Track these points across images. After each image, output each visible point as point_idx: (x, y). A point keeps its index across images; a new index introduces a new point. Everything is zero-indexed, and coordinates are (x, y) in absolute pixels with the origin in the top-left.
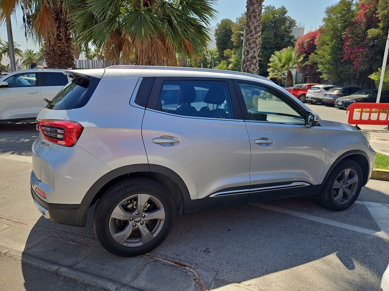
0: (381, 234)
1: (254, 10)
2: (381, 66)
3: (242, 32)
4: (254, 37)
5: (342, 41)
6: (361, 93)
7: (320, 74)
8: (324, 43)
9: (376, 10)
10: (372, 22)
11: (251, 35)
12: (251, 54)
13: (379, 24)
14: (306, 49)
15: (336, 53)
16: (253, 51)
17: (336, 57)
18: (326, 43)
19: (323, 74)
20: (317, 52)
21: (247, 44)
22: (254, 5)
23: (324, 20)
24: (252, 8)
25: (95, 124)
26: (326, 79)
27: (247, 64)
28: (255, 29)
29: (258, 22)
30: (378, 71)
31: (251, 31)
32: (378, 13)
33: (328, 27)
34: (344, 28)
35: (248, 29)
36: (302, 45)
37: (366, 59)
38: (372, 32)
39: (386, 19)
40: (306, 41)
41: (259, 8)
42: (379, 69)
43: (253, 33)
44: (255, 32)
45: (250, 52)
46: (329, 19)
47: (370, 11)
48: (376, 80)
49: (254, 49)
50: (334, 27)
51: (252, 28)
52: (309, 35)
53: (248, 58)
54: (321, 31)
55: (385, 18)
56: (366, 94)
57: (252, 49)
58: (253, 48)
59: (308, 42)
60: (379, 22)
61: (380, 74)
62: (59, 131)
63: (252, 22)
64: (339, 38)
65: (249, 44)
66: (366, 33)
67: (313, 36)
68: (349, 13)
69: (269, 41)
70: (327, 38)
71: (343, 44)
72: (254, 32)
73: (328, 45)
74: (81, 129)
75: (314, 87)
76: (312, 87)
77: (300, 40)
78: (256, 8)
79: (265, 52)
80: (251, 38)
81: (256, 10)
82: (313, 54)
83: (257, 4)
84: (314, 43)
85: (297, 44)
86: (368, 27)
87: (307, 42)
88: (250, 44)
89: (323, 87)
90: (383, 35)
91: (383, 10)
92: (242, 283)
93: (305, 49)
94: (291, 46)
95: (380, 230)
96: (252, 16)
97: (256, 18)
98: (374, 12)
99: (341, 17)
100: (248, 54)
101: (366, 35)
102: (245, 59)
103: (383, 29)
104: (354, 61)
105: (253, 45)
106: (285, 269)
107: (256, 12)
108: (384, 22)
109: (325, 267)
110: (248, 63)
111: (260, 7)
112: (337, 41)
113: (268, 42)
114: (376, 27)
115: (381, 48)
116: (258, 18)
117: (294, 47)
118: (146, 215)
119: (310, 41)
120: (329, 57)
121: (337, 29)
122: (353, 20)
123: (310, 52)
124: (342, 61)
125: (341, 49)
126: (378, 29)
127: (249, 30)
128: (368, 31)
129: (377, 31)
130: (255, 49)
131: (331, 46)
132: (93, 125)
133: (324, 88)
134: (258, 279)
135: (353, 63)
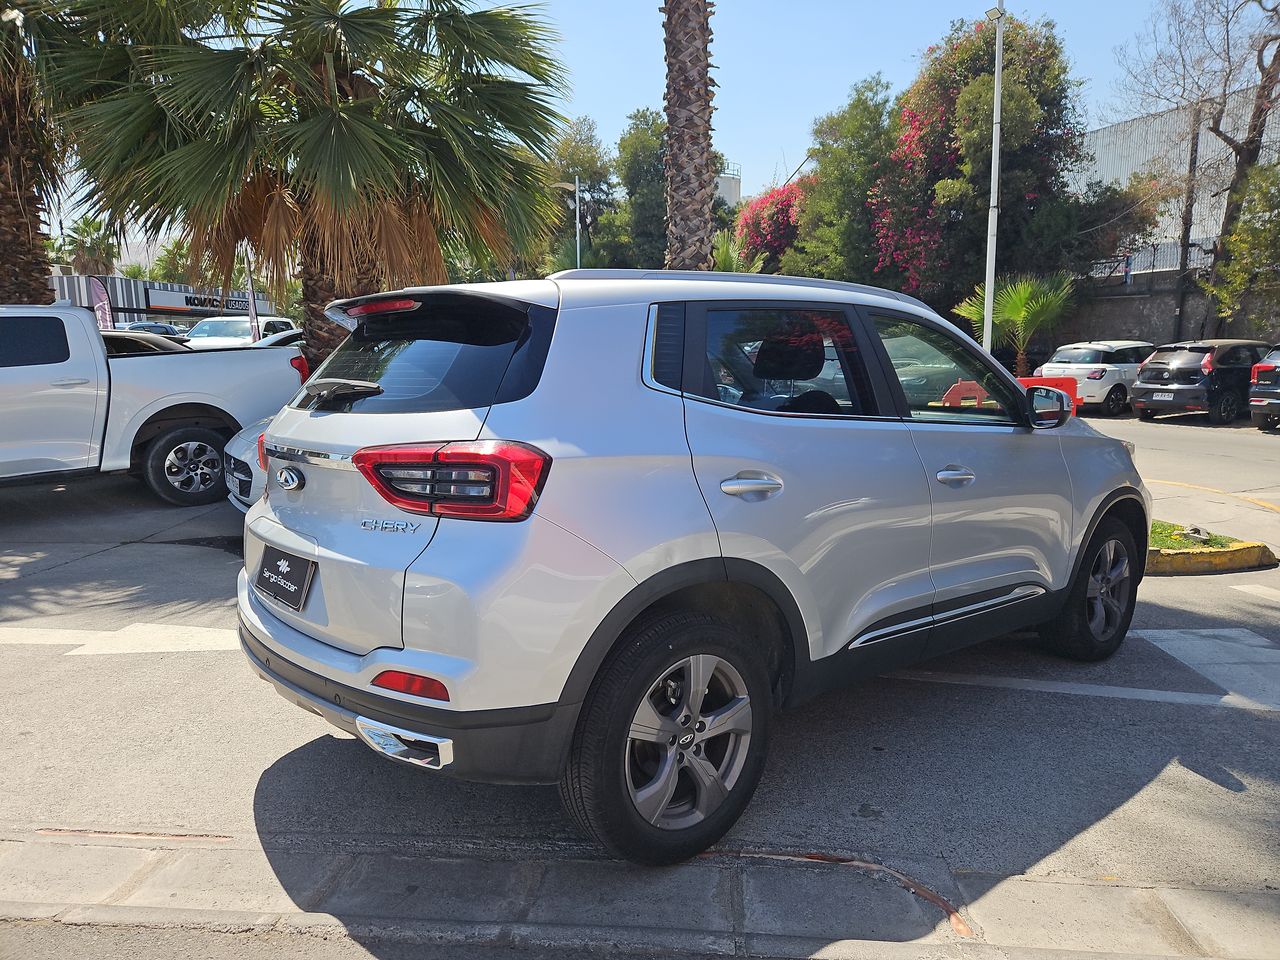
0: (1232, 700)
1: (690, 120)
2: (983, 279)
3: (570, 187)
4: (698, 196)
5: (866, 215)
8: (818, 221)
9: (951, 129)
10: (943, 163)
11: (688, 193)
12: (694, 248)
13: (962, 168)
14: (769, 237)
15: (855, 248)
16: (696, 239)
17: (860, 259)
18: (826, 219)
20: (800, 245)
21: (678, 219)
22: (689, 104)
23: (812, 154)
24: (683, 114)
25: (579, 446)
28: (699, 174)
29: (705, 155)
30: (973, 293)
31: (686, 181)
32: (956, 138)
33: (826, 175)
34: (871, 180)
35: (678, 175)
36: (754, 226)
37: (939, 263)
38: (946, 189)
39: (979, 154)
40: (765, 215)
41: (704, 114)
42: (977, 289)
43: (691, 186)
44: (697, 184)
45: (690, 241)
46: (825, 154)
47: (933, 131)
48: (975, 319)
49: (698, 233)
50: (843, 174)
51: (689, 170)
52: (772, 196)
53: (684, 260)
54: (806, 185)
55: (976, 151)
57: (692, 232)
59: (771, 217)
60: (961, 160)
61: (984, 304)
62: (472, 475)
63: (688, 156)
64: (858, 205)
65: (682, 219)
66: (929, 192)
67: (782, 202)
68: (878, 136)
69: (656, 212)
70: (826, 207)
71: (871, 223)
72: (695, 184)
73: (830, 224)
74: (547, 462)
77: (747, 212)
78: (696, 114)
79: (646, 247)
80: (688, 200)
81: (697, 120)
82: (789, 251)
83: (699, 103)
84: (788, 220)
85: (739, 221)
86: (935, 176)
87: (769, 215)
88: (688, 219)
90: (976, 197)
91: (968, 129)
92: (1027, 871)
93: (766, 236)
94: (726, 230)
95: (1226, 693)
96: (686, 138)
97: (698, 144)
98: (944, 136)
99: (860, 147)
100: (683, 249)
101: (932, 197)
103: (972, 180)
104: (906, 269)
106: (1099, 818)
107: (697, 126)
108: (973, 161)
109: (1181, 797)
111: (707, 112)
112: (854, 212)
113: (654, 216)
114: (955, 174)
115: (971, 232)
116: (704, 145)
117: (732, 230)
118: (708, 721)
119: (777, 213)
120: (840, 259)
121: (851, 181)
122: (892, 155)
123: (780, 245)
124: (876, 269)
125: (869, 236)
126: (961, 179)
127: (679, 179)
128: (936, 186)
129: (958, 186)
130: (701, 233)
131: (843, 229)
132: (571, 449)
134: (1058, 854)
135: (907, 274)
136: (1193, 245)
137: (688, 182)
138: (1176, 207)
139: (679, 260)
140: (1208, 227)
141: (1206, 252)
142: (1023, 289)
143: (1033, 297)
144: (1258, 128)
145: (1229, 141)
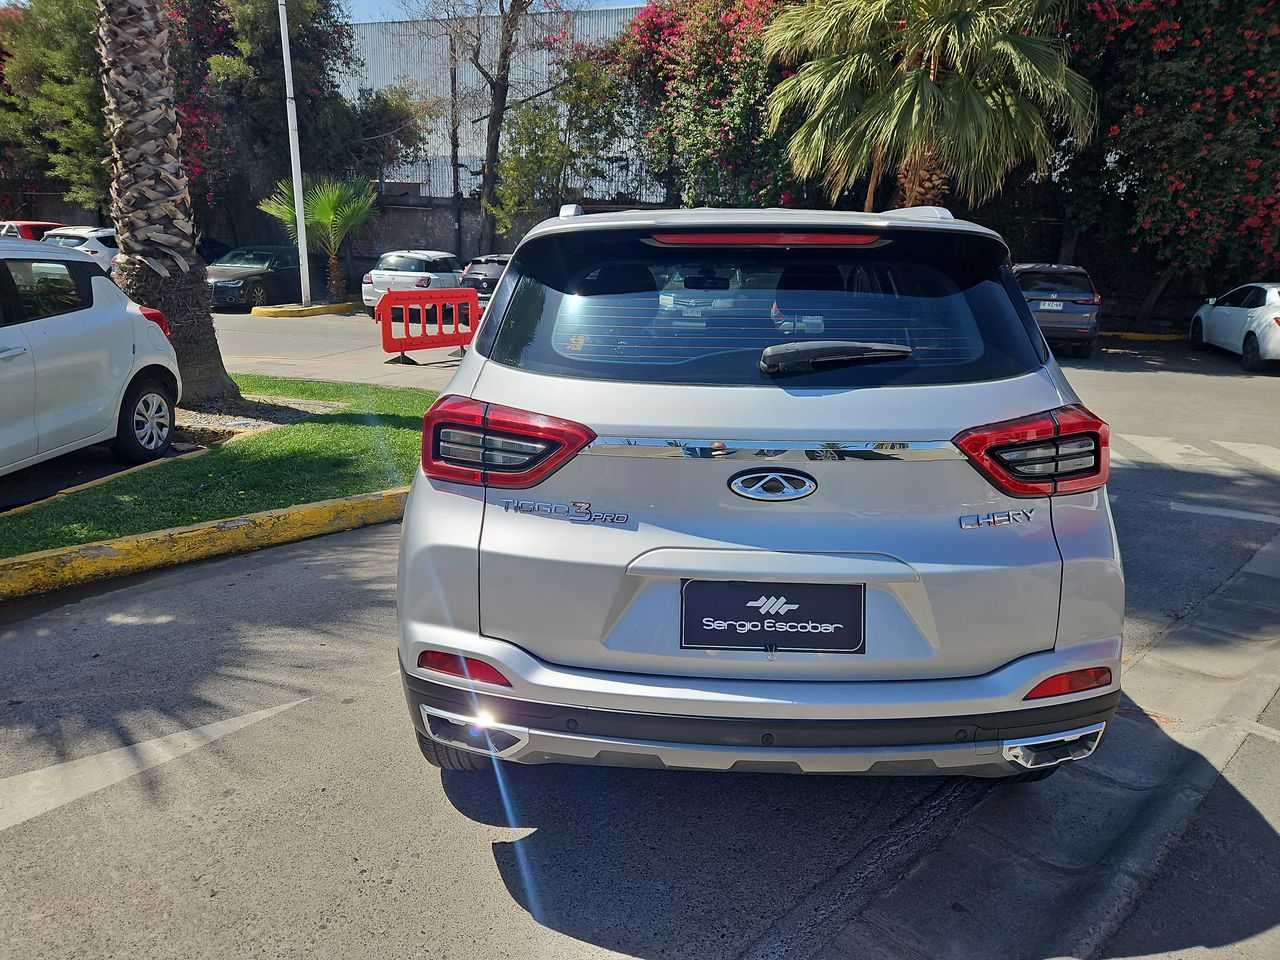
6: (236, 258)
7: (65, 184)
11: (138, 33)
12: (157, 110)
13: (236, 44)
16: (160, 98)
19: (73, 188)
26: (92, 206)
27: (144, 147)
30: (278, 190)
32: (223, 8)
37: (227, 151)
38: (223, 66)
42: (281, 185)
45: (151, 101)
48: (288, 220)
49: (161, 91)
53: (145, 126)
56: (260, 259)
58: (157, 89)
60: (234, 35)
66: (202, 66)
75: (55, 236)
76: (46, 233)
80: (142, 43)
89: (94, 234)
90: (255, 81)
98: (206, 2)
101: (206, 73)
102: (130, 128)
103: (251, 61)
105: (154, 74)
108: (251, 40)
110: (150, 146)
114: (230, 51)
126: (238, 58)
128: (211, 63)
129: (235, 64)
133: (98, 239)
136: (462, 166)
137: (140, 19)
138: (442, 126)
139: (136, 125)
140: (474, 149)
141: (473, 173)
142: (330, 193)
143: (341, 202)
144: (504, 66)
145: (485, 74)
